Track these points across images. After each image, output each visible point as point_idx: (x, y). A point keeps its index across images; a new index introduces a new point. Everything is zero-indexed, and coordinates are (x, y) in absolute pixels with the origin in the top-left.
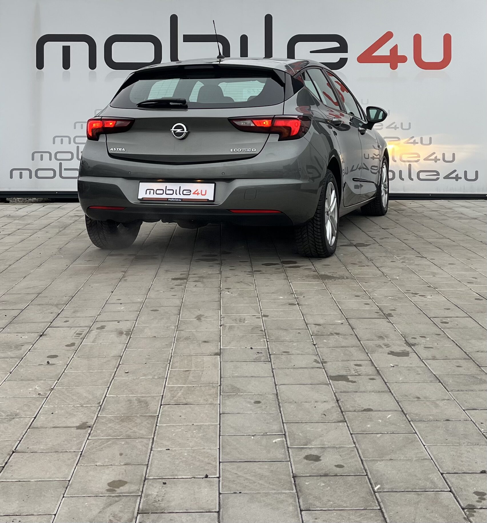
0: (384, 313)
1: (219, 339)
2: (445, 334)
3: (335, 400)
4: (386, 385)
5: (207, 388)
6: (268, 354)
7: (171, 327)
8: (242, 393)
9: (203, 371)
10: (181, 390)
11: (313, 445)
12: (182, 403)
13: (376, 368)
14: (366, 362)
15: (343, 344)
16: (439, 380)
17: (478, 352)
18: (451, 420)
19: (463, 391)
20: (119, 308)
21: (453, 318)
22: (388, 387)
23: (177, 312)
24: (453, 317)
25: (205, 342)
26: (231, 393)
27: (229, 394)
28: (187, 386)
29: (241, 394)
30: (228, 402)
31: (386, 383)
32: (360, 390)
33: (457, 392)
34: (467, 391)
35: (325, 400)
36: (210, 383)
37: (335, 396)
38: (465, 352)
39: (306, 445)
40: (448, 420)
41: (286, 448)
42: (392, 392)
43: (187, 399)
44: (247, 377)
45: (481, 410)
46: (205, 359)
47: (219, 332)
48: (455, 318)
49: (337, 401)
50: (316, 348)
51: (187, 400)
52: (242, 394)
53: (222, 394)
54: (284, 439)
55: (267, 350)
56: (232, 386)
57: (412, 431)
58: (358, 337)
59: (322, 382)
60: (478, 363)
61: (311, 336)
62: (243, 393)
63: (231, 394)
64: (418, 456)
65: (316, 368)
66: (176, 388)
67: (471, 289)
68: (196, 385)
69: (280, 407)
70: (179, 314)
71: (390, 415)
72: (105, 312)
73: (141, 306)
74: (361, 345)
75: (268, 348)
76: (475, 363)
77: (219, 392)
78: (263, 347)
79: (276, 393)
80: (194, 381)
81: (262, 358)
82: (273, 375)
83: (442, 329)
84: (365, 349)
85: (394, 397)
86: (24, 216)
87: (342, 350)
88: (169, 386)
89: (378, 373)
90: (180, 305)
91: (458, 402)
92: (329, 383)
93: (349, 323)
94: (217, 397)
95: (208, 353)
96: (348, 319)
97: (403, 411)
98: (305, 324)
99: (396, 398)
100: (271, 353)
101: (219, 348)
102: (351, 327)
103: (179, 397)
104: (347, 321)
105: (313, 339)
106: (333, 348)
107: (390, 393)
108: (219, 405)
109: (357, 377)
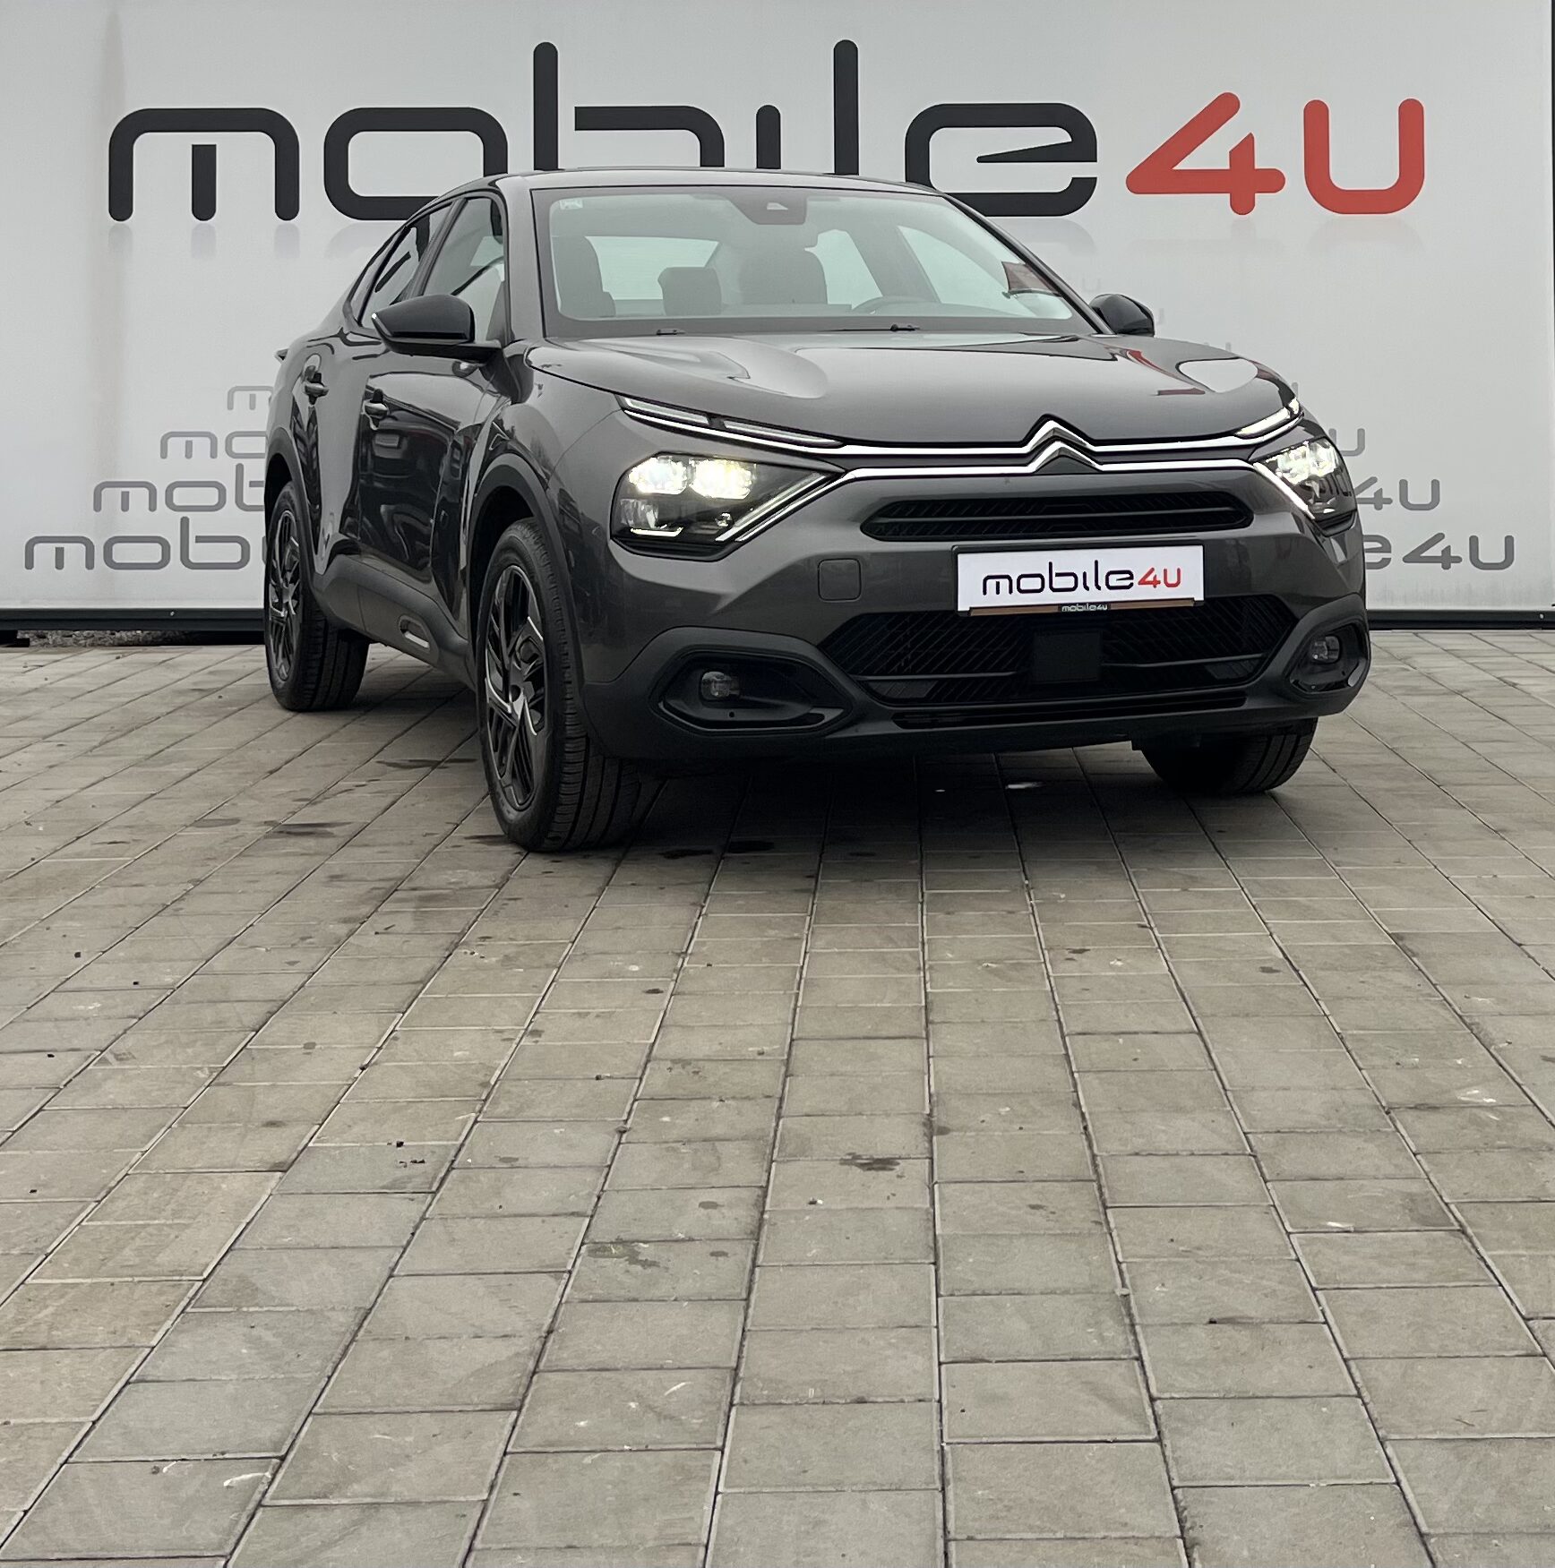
0: (931, 1018)
1: (325, 1114)
2: (1076, 1091)
3: (545, 1328)
4: (752, 1272)
5: (155, 1288)
6: (447, 1165)
7: (199, 1072)
8: (257, 1305)
9: (187, 1226)
10: (62, 1296)
11: (347, 1497)
12: (30, 1343)
14: (745, 1193)
15: (719, 1130)
16: (936, 1256)
17: (1137, 1154)
18: (872, 1399)
19: (989, 1294)
20: (82, 1007)
21: (1140, 1035)
22: (751, 1281)
23: (251, 1019)
24: (1142, 1033)
25: (272, 1124)
26: (221, 1307)
27: (213, 1309)
28: (95, 1281)
29: (251, 1309)
30: (185, 1343)
31: (754, 1265)
32: (657, 1293)
33: (963, 1299)
34: (999, 1293)
35: (508, 1330)
36: (174, 1272)
37: (555, 1316)
38: (1094, 1157)
39: (325, 1497)
40: (861, 1401)
41: (251, 1506)
42: (753, 1297)
43: (57, 1329)
44: (315, 1247)
45: (997, 1362)
46: (224, 1186)
47: (346, 1087)
48: (1144, 1036)
49: (550, 1332)
50: (619, 1143)
51: (53, 1333)
52: (257, 1309)
53: (188, 1310)
54: (268, 1475)
55: (453, 1153)
56: (242, 1279)
57: (715, 1443)
58: (784, 1106)
59: (548, 1266)
60: (1107, 1196)
61: (635, 1100)
62: (261, 1307)
63: (218, 1309)
64: (669, 1531)
65: (566, 1214)
66: (52, 1289)
67: (1271, 935)
68: (126, 1279)
69: (344, 1355)
70: (257, 1027)
71: (683, 1384)
72: (28, 1021)
73: (158, 998)
74: (772, 1134)
75: (462, 1145)
76: (1098, 1194)
77: (183, 1303)
78: (445, 1143)
79: (368, 1306)
80: (131, 1263)
81: (418, 1181)
82: (405, 1243)
83: (1076, 1075)
84: (774, 1147)
85: (745, 1320)
86: (29, 692)
87: (696, 1151)
88: (35, 1281)
89: (752, 1233)
90: (288, 997)
91: (942, 1334)
92: (569, 1268)
93: (789, 1054)
94: (165, 1321)
95: (251, 1164)
96: (795, 1043)
97: (737, 1369)
98: (644, 1059)
99: (749, 1321)
100: (456, 1164)
101: (300, 1148)
102: (787, 1071)
103: (37, 1324)
104: (787, 1049)
105: (629, 1114)
106: (674, 1145)
107: (744, 1303)
108: (148, 1350)
109: (676, 1246)
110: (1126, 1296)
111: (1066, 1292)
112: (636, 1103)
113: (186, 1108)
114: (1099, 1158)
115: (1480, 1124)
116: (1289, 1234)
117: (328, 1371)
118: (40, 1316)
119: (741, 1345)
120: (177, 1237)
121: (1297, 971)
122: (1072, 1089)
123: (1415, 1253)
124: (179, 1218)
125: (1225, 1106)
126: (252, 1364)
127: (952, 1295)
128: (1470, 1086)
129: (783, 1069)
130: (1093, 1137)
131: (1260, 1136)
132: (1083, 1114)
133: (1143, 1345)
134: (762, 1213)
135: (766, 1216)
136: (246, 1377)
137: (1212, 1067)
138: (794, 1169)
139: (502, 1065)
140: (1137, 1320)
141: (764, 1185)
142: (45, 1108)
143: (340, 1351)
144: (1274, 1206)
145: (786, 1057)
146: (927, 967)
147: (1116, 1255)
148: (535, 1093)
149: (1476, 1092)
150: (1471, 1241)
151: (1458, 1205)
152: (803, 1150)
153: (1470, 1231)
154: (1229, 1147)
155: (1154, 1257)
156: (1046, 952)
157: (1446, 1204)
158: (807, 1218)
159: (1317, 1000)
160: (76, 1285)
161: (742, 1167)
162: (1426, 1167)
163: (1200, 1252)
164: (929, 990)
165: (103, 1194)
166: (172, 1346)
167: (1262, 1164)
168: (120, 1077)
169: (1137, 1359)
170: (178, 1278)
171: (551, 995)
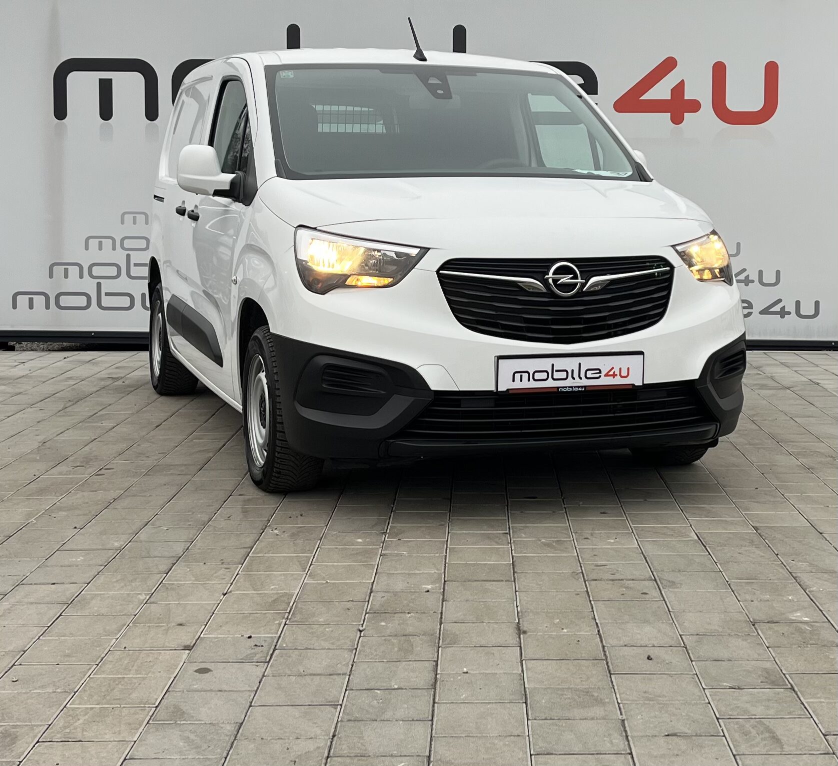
0: (516, 570)
1: (207, 620)
2: (593, 611)
3: (331, 734)
4: (433, 706)
5: (132, 710)
6: (273, 647)
7: (140, 596)
8: (185, 720)
9: (144, 679)
10: (86, 714)
12: (74, 739)
13: (436, 674)
14: (427, 664)
15: (410, 630)
16: (526, 699)
17: (625, 646)
19: (554, 719)
20: (74, 559)
22: (433, 711)
23: (164, 567)
25: (181, 625)
26: (167, 721)
27: (162, 722)
28: (101, 706)
29: (182, 723)
30: (151, 739)
31: (434, 703)
32: (385, 717)
33: (541, 722)
34: (559, 719)
35: (312, 735)
36: (141, 703)
37: (336, 728)
38: (603, 647)
42: (435, 719)
43: (87, 731)
44: (211, 690)
46: (160, 658)
47: (216, 605)
49: (334, 736)
50: (360, 637)
51: (85, 733)
52: (185, 723)
53: (150, 722)
55: (275, 641)
56: (175, 706)
58: (443, 617)
59: (329, 702)
60: (611, 667)
61: (366, 613)
62: (187, 721)
63: (165, 722)
65: (336, 675)
66: (80, 711)
67: (691, 526)
68: (117, 706)
69: (231, 747)
70: (167, 571)
71: (403, 764)
72: (47, 566)
73: (113, 555)
74: (438, 632)
75: (280, 637)
76: (606, 667)
77: (148, 719)
78: (271, 635)
79: (241, 722)
80: (118, 698)
81: (258, 656)
82: (256, 689)
83: (592, 602)
84: (439, 640)
85: (432, 731)
86: (20, 378)
87: (400, 641)
88: (72, 706)
89: (432, 685)
90: (180, 555)
91: (531, 740)
92: (340, 703)
93: (444, 589)
94: (139, 728)
95: (173, 646)
96: (447, 583)
97: (429, 757)
98: (369, 591)
99: (433, 732)
100: (277, 647)
101: (197, 637)
102: (443, 598)
103: (75, 728)
104: (442, 587)
105: (364, 621)
106: (388, 637)
107: (430, 722)
108: (133, 743)
109: (394, 692)
110: (623, 721)
111: (593, 719)
112: (367, 615)
113: (135, 615)
114: (606, 648)
115: (801, 632)
116: (704, 689)
117: (225, 755)
118: (77, 724)
119: (431, 744)
120: (139, 684)
121: (705, 547)
122: (591, 610)
123: (769, 700)
124: (140, 674)
125: (670, 621)
126: (186, 750)
127: (535, 719)
128: (796, 611)
129: (441, 597)
130: (603, 636)
131: (688, 637)
132: (597, 624)
133: (632, 746)
134: (436, 675)
135: (438, 676)
136: (184, 757)
137: (662, 599)
138: (450, 650)
139: (296, 593)
140: (629, 733)
141: (436, 659)
142: (63, 614)
143: (229, 745)
144: (696, 674)
145: (442, 590)
146: (512, 541)
147: (617, 699)
148: (315, 609)
149: (799, 614)
150: (797, 694)
151: (790, 674)
152: (454, 641)
153: (796, 689)
154: (673, 642)
155: (636, 701)
156: (573, 534)
157: (784, 674)
158: (459, 678)
159: (716, 563)
160: (93, 708)
161: (423, 649)
162: (773, 654)
163: (660, 699)
164: (514, 554)
165: (99, 660)
166: (144, 740)
167: (690, 652)
168: (99, 598)
169: (630, 754)
170: (143, 706)
171: (318, 555)
